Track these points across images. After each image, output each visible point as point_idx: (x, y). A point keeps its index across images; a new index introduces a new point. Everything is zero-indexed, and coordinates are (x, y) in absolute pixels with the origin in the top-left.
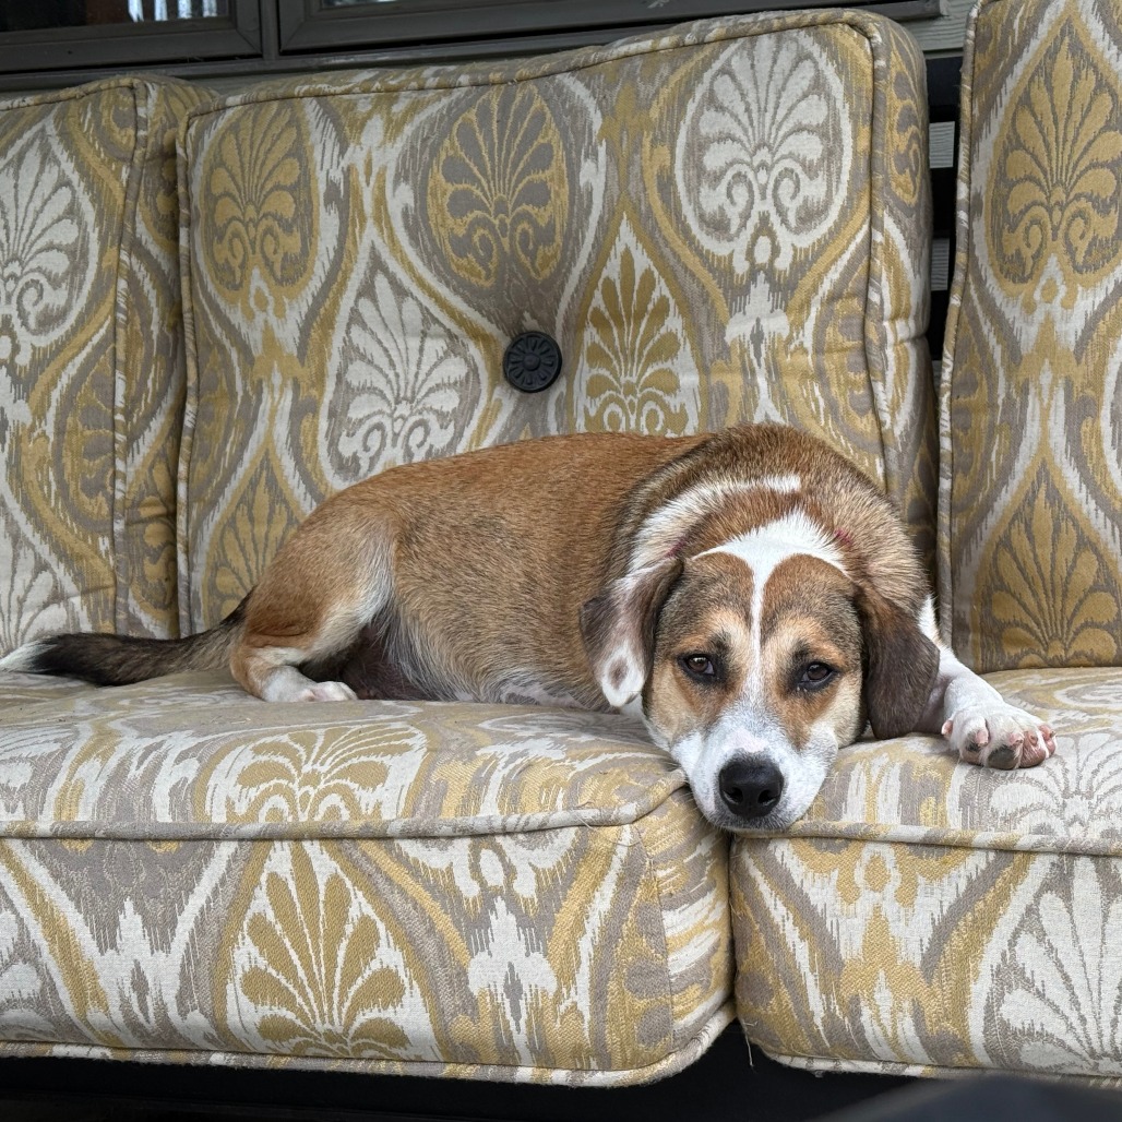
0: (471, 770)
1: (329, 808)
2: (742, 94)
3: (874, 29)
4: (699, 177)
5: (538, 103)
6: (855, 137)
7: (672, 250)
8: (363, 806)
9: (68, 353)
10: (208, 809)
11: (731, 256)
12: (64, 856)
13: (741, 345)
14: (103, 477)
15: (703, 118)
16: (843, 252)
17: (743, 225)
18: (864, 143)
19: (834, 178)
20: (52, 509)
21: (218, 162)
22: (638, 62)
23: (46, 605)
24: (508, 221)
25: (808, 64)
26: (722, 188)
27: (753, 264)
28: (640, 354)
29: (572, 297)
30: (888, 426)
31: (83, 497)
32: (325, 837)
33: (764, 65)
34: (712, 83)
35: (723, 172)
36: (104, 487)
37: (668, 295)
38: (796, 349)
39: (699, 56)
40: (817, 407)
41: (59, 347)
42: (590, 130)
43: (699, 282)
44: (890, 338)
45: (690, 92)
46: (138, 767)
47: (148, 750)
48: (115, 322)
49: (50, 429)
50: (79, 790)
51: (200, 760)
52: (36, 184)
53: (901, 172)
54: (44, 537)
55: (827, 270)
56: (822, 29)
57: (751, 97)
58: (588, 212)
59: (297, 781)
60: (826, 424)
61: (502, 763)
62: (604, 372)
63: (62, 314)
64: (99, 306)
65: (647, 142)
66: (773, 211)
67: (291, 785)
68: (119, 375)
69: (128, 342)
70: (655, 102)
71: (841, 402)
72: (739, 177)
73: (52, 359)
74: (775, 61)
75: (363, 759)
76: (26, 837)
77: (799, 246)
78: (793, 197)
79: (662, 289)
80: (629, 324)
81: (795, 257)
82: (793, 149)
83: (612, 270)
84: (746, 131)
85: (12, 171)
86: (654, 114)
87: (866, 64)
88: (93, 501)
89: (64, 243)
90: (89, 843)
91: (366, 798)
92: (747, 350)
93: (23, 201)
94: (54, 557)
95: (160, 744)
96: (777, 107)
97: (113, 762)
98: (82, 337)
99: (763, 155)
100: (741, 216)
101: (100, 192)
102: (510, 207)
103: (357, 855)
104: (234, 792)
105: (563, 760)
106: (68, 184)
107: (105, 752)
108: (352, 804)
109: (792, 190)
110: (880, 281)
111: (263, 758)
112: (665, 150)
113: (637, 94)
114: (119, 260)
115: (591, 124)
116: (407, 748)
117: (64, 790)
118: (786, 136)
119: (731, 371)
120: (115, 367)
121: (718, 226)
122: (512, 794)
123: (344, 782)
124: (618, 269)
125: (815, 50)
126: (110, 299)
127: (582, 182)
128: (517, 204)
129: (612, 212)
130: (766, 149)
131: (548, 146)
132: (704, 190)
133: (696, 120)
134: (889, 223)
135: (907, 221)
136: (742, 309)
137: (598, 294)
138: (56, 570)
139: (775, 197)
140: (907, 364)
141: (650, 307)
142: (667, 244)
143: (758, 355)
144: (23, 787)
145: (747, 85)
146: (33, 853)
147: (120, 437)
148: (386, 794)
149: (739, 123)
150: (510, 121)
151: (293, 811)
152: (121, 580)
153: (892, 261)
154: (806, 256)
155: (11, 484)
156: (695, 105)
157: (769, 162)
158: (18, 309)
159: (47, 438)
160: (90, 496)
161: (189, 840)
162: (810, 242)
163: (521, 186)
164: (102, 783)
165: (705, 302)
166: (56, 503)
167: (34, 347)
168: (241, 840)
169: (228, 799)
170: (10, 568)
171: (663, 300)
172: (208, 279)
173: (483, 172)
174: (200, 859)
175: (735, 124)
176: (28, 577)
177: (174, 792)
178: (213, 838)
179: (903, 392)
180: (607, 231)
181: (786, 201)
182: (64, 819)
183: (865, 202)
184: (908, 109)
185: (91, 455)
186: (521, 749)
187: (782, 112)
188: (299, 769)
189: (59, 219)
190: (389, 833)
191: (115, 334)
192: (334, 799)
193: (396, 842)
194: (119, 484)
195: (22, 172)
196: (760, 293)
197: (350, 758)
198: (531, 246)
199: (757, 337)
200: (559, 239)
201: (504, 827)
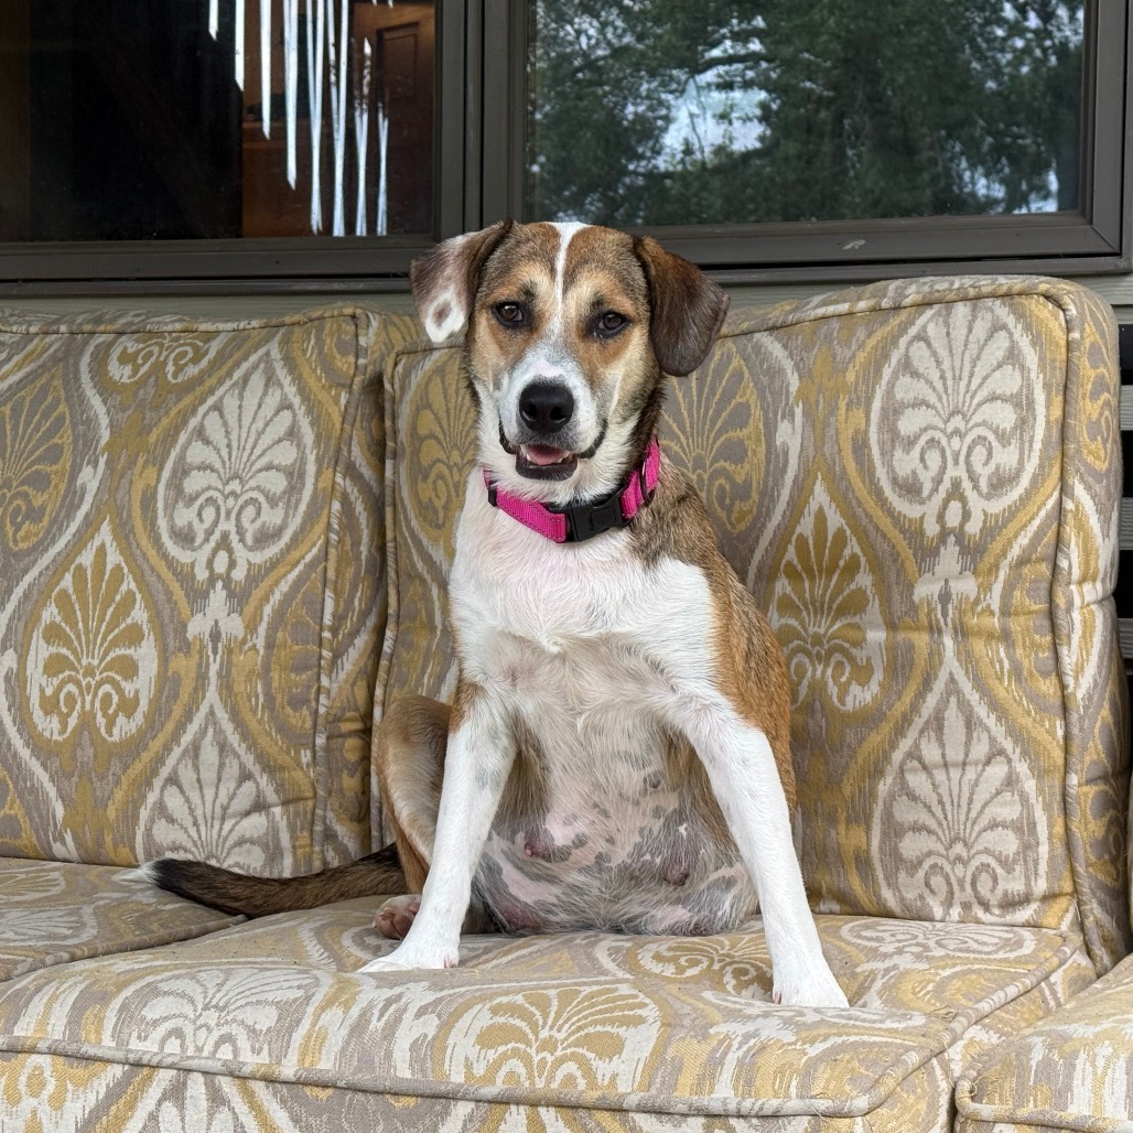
0: (706, 1048)
1: (565, 1076)
2: (937, 361)
3: (1069, 301)
4: (893, 441)
5: (736, 362)
6: (1048, 407)
7: (864, 510)
8: (599, 1077)
9: (281, 570)
10: (447, 1067)
11: (922, 518)
12: (306, 1102)
13: (929, 604)
14: (308, 692)
15: (898, 383)
16: (1032, 518)
17: (935, 490)
18: (1057, 413)
19: (1027, 445)
20: (258, 720)
21: (424, 404)
22: (835, 324)
23: (248, 813)
24: (706, 476)
25: (1003, 334)
26: (916, 452)
27: (943, 527)
28: (830, 608)
29: (767, 550)
30: (1070, 689)
31: (289, 710)
32: (560, 1105)
33: (959, 333)
34: (907, 349)
35: (917, 438)
36: (308, 701)
37: (860, 553)
38: (983, 611)
39: (895, 321)
40: (1002, 668)
41: (274, 564)
42: (788, 391)
43: (890, 541)
44: (1077, 602)
45: (886, 357)
46: (379, 1019)
47: (389, 1002)
48: (327, 542)
49: (260, 642)
50: (322, 1038)
51: (439, 1017)
52: (260, 406)
53: (1093, 439)
54: (249, 748)
55: (1016, 536)
56: (1017, 299)
57: (946, 365)
58: (784, 470)
59: (535, 1046)
60: (1010, 684)
61: (736, 1044)
62: (793, 622)
63: (278, 533)
64: (312, 526)
65: (843, 405)
66: (965, 476)
67: (528, 1049)
68: (329, 594)
69: (339, 561)
70: (851, 366)
71: (1026, 663)
72: (932, 442)
73: (267, 574)
74: (970, 330)
75: (599, 1028)
76: (270, 1080)
77: (989, 511)
78: (986, 464)
79: (853, 547)
80: (820, 578)
81: (985, 522)
82: (987, 417)
83: (806, 526)
84: (940, 398)
85: (237, 392)
86: (851, 377)
87: (1060, 336)
88: (298, 714)
89: (283, 463)
90: (330, 1091)
91: (603, 1069)
92: (935, 609)
93: (246, 421)
94: (258, 767)
95: (399, 997)
96: (972, 375)
97: (355, 1012)
98: (295, 554)
99: (957, 422)
100: (933, 479)
101: (319, 416)
102: (708, 463)
103: (591, 1125)
104: (473, 1052)
105: (794, 1043)
106: (290, 407)
107: (347, 1001)
108: (589, 1073)
109: (984, 458)
110: (1068, 548)
111: (502, 1020)
112: (860, 414)
113: (834, 357)
114: (334, 483)
115: (788, 386)
116: (641, 1020)
117: (309, 1036)
118: (980, 405)
119: (918, 629)
120: (325, 586)
121: (911, 489)
122: (747, 1076)
123: (580, 1050)
124: (811, 526)
125: (1010, 320)
126: (324, 519)
127: (779, 442)
128: (715, 460)
129: (808, 472)
130: (960, 417)
131: (747, 406)
132: (898, 453)
133: (891, 385)
134: (1079, 490)
135: (1097, 488)
136: (931, 570)
137: (791, 549)
138: (259, 780)
139: (968, 463)
140: (1093, 627)
141: (842, 563)
142: (860, 504)
143: (945, 614)
144: (269, 1030)
145: (943, 353)
146: (275, 1095)
147: (326, 653)
148: (623, 1066)
149: (934, 389)
150: (709, 378)
151: (530, 1077)
152: (321, 792)
153: (1081, 527)
154: (997, 522)
155: (220, 695)
156: (891, 370)
157: (963, 430)
158: (237, 526)
159: (257, 651)
160: (295, 709)
161: (428, 1097)
162: (1001, 508)
163: (718, 443)
164: (344, 1032)
165: (895, 561)
166: (263, 715)
167: (249, 563)
168: (478, 1101)
169: (467, 1059)
170: (215, 775)
171: (854, 557)
172: (412, 514)
173: (682, 428)
174: (436, 1116)
175: (930, 391)
176: (233, 785)
177: (414, 1046)
178: (450, 1097)
179: (1088, 654)
180: (802, 490)
181: (978, 467)
182: (306, 1065)
183: (1056, 470)
184: (1101, 378)
185: (299, 668)
186: (753, 1029)
187: (976, 382)
188: (536, 1034)
189: (280, 441)
190: (625, 1106)
191: (327, 553)
192: (571, 1067)
193: (631, 1114)
194: (323, 699)
195: (247, 394)
196: (949, 556)
197: (586, 1026)
198: (727, 501)
199: (945, 597)
200: (755, 496)
201: (739, 1111)
